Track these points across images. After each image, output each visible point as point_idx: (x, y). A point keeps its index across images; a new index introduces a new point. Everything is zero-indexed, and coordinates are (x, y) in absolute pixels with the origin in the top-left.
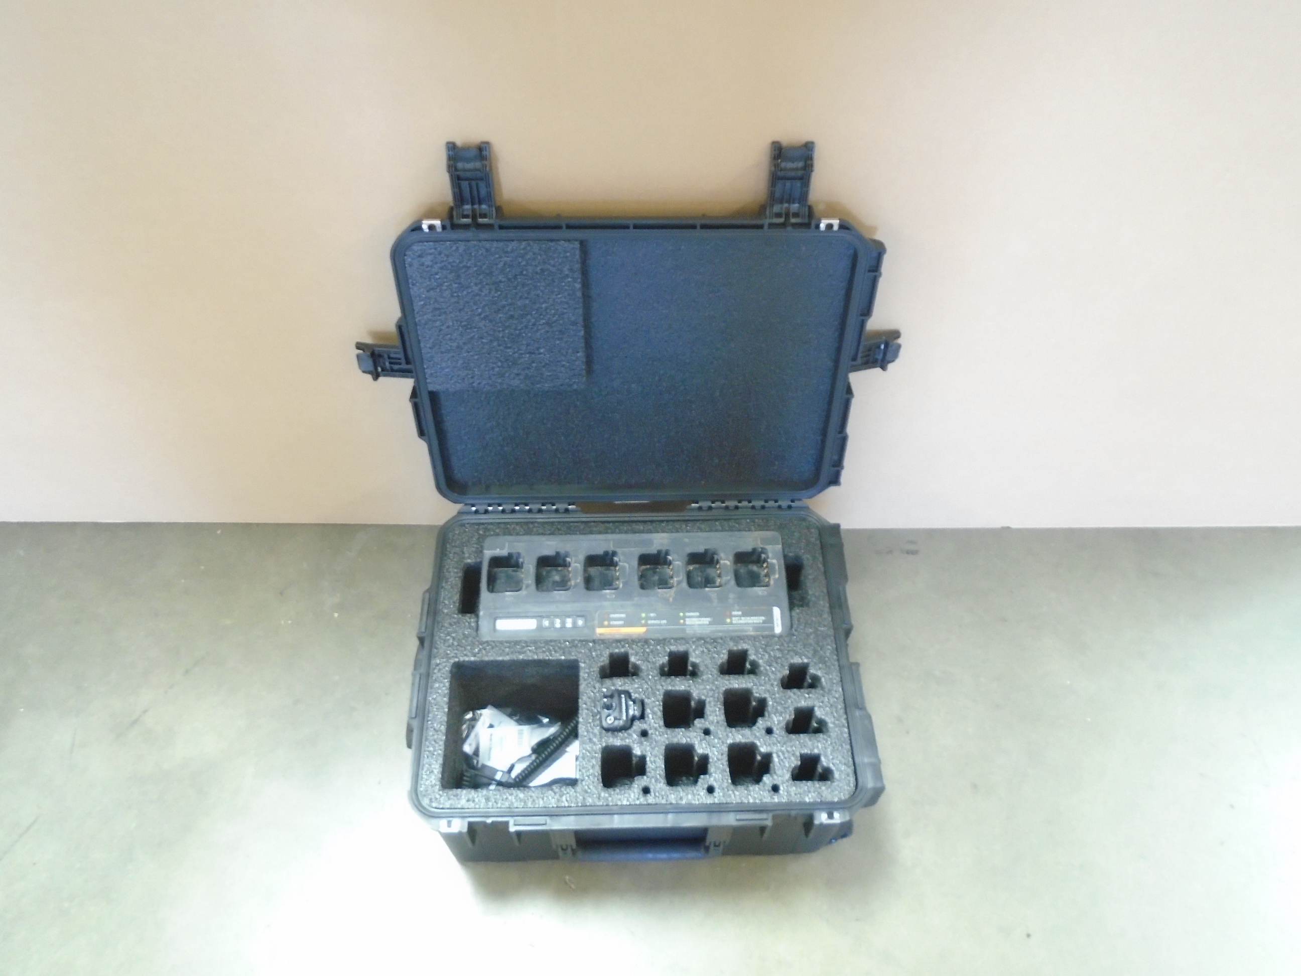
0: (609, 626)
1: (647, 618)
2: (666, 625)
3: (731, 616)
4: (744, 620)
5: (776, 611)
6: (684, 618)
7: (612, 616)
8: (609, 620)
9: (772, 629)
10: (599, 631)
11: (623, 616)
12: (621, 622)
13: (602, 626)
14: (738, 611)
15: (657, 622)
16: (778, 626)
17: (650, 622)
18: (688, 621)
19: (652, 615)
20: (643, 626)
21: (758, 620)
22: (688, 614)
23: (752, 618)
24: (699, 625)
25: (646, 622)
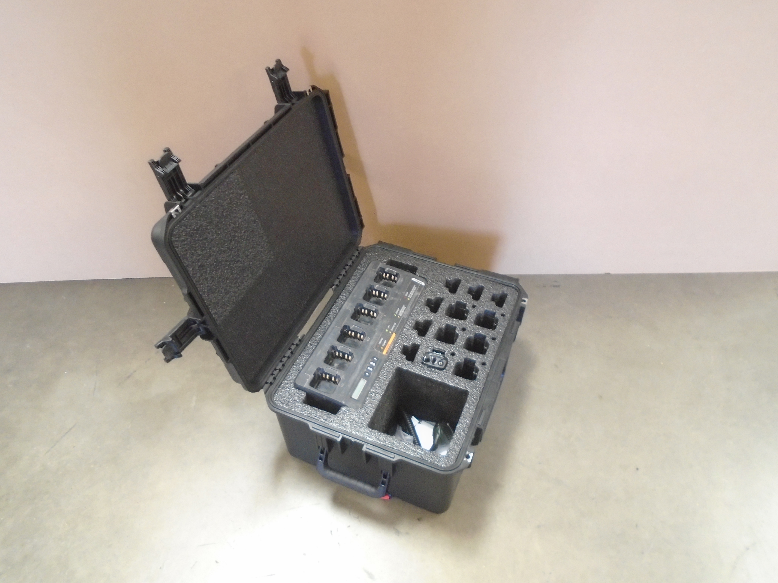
0: (384, 347)
1: (389, 330)
2: (397, 324)
3: (407, 297)
4: (412, 293)
5: (414, 279)
6: (397, 315)
7: (380, 343)
8: (381, 345)
9: (421, 286)
10: (384, 353)
11: (382, 339)
12: (385, 342)
13: (382, 351)
14: (406, 293)
15: (394, 327)
16: (421, 283)
17: (392, 330)
18: (400, 314)
19: (389, 327)
20: (392, 333)
21: (414, 288)
22: (396, 313)
23: (412, 290)
24: (405, 311)
25: (391, 331)
